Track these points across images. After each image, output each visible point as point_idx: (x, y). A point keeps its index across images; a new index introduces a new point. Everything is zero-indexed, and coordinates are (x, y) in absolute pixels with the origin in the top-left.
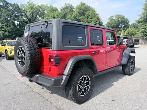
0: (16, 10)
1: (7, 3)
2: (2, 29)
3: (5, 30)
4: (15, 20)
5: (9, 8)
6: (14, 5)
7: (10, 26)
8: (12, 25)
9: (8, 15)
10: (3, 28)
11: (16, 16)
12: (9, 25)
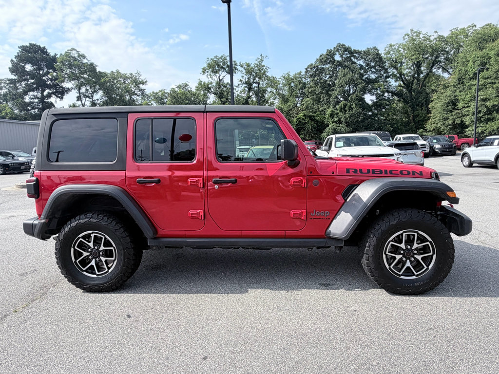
0: (373, 64)
1: (352, 53)
2: (333, 118)
3: (339, 120)
4: (364, 91)
5: (355, 63)
6: (367, 53)
7: (352, 109)
8: (356, 105)
9: (348, 83)
10: (335, 116)
11: (370, 81)
12: (350, 107)
